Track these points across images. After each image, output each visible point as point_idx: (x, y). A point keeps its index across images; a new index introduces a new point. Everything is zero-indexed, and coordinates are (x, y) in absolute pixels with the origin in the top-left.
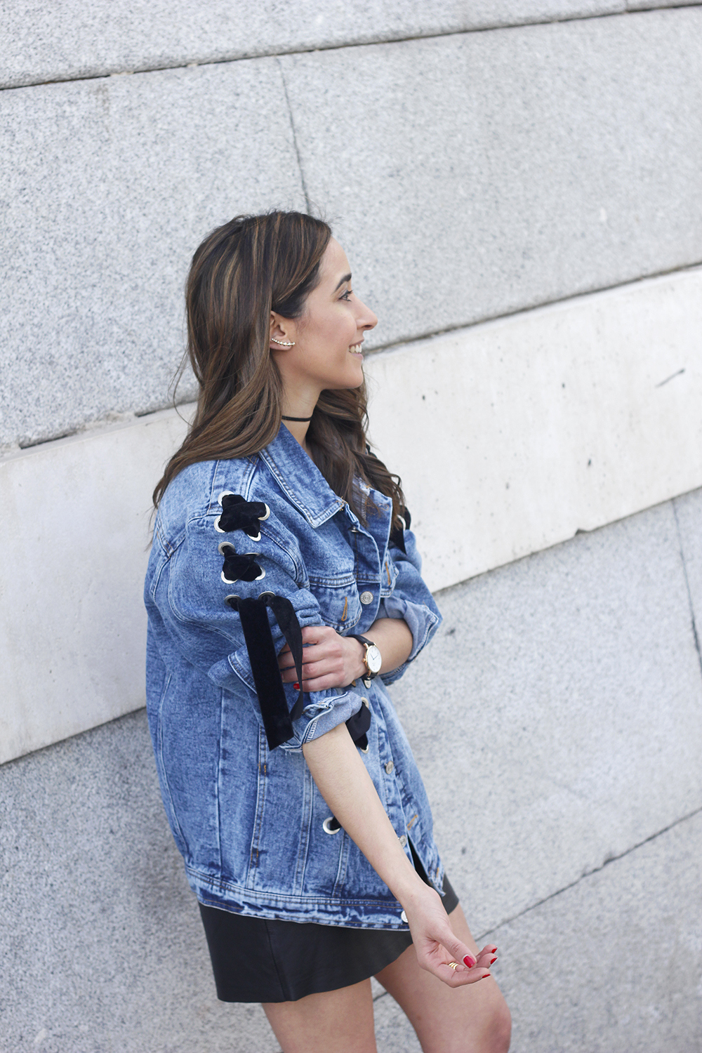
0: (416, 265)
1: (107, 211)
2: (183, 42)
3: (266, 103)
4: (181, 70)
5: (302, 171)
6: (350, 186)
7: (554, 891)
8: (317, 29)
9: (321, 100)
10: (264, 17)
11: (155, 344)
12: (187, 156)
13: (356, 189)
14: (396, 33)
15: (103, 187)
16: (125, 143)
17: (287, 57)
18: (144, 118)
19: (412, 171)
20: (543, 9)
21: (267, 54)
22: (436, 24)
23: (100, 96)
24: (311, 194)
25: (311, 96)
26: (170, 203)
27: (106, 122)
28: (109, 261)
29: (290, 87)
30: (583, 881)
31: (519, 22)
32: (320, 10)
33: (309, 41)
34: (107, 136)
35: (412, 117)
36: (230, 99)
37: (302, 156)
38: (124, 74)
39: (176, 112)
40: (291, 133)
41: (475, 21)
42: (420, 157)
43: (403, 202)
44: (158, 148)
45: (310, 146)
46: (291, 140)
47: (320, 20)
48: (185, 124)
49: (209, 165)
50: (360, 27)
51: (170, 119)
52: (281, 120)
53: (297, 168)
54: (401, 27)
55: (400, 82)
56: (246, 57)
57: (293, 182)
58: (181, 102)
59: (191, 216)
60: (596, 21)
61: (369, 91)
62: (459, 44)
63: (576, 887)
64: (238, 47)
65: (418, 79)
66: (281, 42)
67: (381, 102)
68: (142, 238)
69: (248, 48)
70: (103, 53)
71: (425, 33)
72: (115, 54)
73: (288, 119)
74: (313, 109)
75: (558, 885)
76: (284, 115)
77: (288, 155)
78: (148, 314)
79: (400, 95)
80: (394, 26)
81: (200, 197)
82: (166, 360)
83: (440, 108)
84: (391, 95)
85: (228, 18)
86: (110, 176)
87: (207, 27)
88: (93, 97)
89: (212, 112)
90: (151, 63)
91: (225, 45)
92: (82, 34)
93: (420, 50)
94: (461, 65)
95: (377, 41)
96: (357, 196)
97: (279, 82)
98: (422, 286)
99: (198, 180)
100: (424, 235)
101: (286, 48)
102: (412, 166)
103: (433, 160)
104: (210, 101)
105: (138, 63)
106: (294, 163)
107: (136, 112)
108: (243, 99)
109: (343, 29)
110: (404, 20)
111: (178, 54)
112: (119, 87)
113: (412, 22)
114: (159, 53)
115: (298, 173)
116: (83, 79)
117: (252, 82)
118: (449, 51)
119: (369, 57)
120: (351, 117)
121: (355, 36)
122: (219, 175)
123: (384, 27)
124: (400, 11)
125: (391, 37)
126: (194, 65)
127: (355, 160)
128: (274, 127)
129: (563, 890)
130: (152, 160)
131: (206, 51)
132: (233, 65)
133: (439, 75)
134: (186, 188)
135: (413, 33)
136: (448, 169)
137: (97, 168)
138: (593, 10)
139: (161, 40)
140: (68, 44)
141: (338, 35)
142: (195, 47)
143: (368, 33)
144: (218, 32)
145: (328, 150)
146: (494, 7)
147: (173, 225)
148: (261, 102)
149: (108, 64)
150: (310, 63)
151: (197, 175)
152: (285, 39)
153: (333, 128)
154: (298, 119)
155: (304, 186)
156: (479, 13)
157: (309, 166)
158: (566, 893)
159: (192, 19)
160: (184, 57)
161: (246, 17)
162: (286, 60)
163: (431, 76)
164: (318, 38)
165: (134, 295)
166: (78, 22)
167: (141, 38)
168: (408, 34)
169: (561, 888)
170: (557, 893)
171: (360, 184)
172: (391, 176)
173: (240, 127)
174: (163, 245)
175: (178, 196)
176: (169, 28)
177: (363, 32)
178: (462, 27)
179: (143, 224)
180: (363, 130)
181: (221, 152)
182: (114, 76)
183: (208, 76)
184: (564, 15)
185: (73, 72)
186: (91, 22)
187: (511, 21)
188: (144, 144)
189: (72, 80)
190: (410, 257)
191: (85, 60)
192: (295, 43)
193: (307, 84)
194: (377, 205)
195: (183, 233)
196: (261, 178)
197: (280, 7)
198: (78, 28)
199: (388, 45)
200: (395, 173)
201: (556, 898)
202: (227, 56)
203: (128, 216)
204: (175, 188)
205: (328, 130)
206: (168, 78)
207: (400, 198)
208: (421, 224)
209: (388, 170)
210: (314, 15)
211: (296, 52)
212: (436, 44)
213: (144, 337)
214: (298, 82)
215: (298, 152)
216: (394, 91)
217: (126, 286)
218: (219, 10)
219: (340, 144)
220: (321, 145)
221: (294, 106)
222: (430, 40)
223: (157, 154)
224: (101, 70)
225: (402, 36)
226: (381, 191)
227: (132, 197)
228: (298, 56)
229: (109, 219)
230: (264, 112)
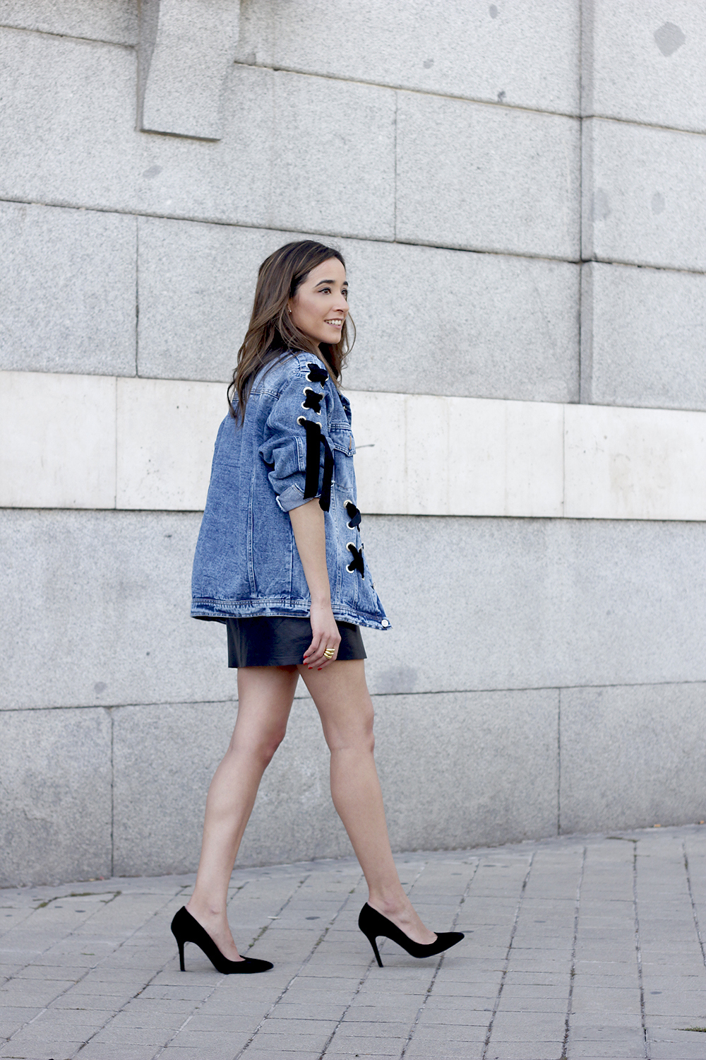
0: (202, 343)
1: (11, 268)
2: (78, 196)
3: (123, 237)
4: (74, 210)
5: (137, 277)
6: (168, 291)
7: (207, 700)
8: (166, 207)
9: (159, 243)
10: (133, 194)
11: (23, 339)
12: (66, 252)
13: (171, 294)
14: (220, 219)
15: (11, 256)
16: (30, 238)
17: (143, 217)
18: (45, 228)
19: (212, 294)
20: (329, 228)
21: (131, 213)
22: (249, 220)
23: (21, 212)
24: (140, 290)
25: (153, 240)
26: (50, 273)
27: (22, 225)
28: (6, 292)
29: (141, 232)
30: (229, 703)
31: (310, 231)
32: (171, 197)
33: (159, 212)
34: (20, 232)
35: (219, 266)
36: (101, 231)
37: (140, 269)
38: (39, 205)
39: (66, 230)
40: (135, 256)
41: (278, 224)
42: (219, 288)
43: (201, 308)
44: (50, 244)
45: (146, 265)
46: (135, 260)
47: (169, 202)
48: (69, 237)
49: (79, 260)
50: (196, 212)
51: (60, 232)
52: (131, 248)
53: (135, 274)
54: (224, 218)
55: (215, 245)
56: (116, 211)
57: (131, 281)
58: (69, 225)
59: (61, 283)
60: (369, 242)
61: (193, 245)
62: (262, 234)
63: (223, 704)
64: (112, 205)
65: (229, 246)
66: (141, 209)
67: (200, 253)
68: (28, 286)
69: (118, 207)
70: (28, 192)
71: (240, 224)
72: (35, 194)
73: (135, 248)
74: (153, 246)
75: (210, 698)
76: (133, 246)
77: (130, 267)
78: (23, 324)
79: (214, 252)
80: (219, 216)
81: (69, 275)
82: (28, 349)
83: (240, 265)
84: (207, 251)
85: (109, 190)
86: (17, 252)
87: (95, 192)
88: (17, 212)
89: (88, 234)
90: (56, 202)
91: (104, 203)
92: (18, 180)
93: (234, 233)
94: (261, 246)
95: (206, 221)
96: (171, 298)
97: (135, 229)
98: (203, 355)
99: (70, 266)
100: (212, 329)
101: (143, 213)
102: (213, 291)
103: (228, 291)
104: (87, 229)
105: (48, 201)
106: (134, 272)
107: (41, 224)
108: (108, 232)
109: (184, 210)
110: (227, 214)
111: (74, 201)
112: (33, 211)
113: (232, 216)
114: (62, 198)
115: (134, 277)
116: (14, 202)
117: (117, 225)
118: (254, 237)
119: (198, 228)
120: (178, 257)
121: (191, 215)
122: (84, 266)
123: (211, 214)
124: (225, 209)
125: (216, 221)
126: (83, 209)
127: (174, 279)
128: (125, 250)
129: (213, 702)
130: (44, 250)
131: (91, 203)
132: (107, 214)
133: (244, 247)
134: (61, 268)
135: (232, 222)
136: (238, 298)
137: (10, 246)
138: (368, 236)
139: (64, 192)
140: (8, 183)
141: (179, 213)
142: (83, 199)
143: (199, 215)
144: (101, 195)
145: (157, 269)
146: (293, 219)
147: (49, 284)
148: (120, 236)
149: (30, 197)
150: (157, 223)
151: (70, 263)
152: (143, 207)
153: (164, 259)
154: (141, 250)
155: (137, 284)
156: (281, 221)
157: (143, 276)
158: (215, 704)
159: (87, 186)
160: (77, 204)
161: (121, 191)
162: (141, 218)
163: (238, 247)
164: (166, 212)
165: (17, 312)
166: (17, 174)
167: (53, 189)
168: (228, 222)
169: (212, 700)
170: (209, 702)
171: (175, 292)
172: (197, 293)
173: (104, 246)
174: (41, 293)
175: (55, 271)
176: (71, 188)
177: (196, 214)
178: (267, 225)
179: (31, 279)
180: (184, 265)
181: (88, 255)
182: (33, 204)
183: (90, 216)
184: (344, 234)
185: (9, 197)
186: (24, 175)
187: (304, 230)
188: (42, 241)
189: (7, 201)
190: (199, 338)
191: (17, 192)
192: (150, 211)
193: (152, 233)
194: (183, 305)
195: (54, 290)
196: (110, 274)
197: (144, 191)
198: (16, 177)
199: (213, 225)
200: (200, 292)
201: (207, 704)
202: (105, 209)
203: (23, 273)
204: (55, 267)
205: (160, 260)
206: (65, 212)
207: (200, 306)
208: (211, 323)
209: (195, 290)
210: (166, 199)
211: (150, 216)
212: (247, 231)
213: (17, 334)
214: (146, 231)
215: (137, 267)
216: (210, 249)
217: (13, 307)
218: (104, 185)
219: (166, 268)
220: (154, 266)
221: (141, 243)
222: (242, 228)
223: (48, 247)
224: (25, 200)
225: (224, 222)
226: (188, 299)
227: (28, 264)
228: (151, 218)
229: (11, 272)
230: (121, 241)
